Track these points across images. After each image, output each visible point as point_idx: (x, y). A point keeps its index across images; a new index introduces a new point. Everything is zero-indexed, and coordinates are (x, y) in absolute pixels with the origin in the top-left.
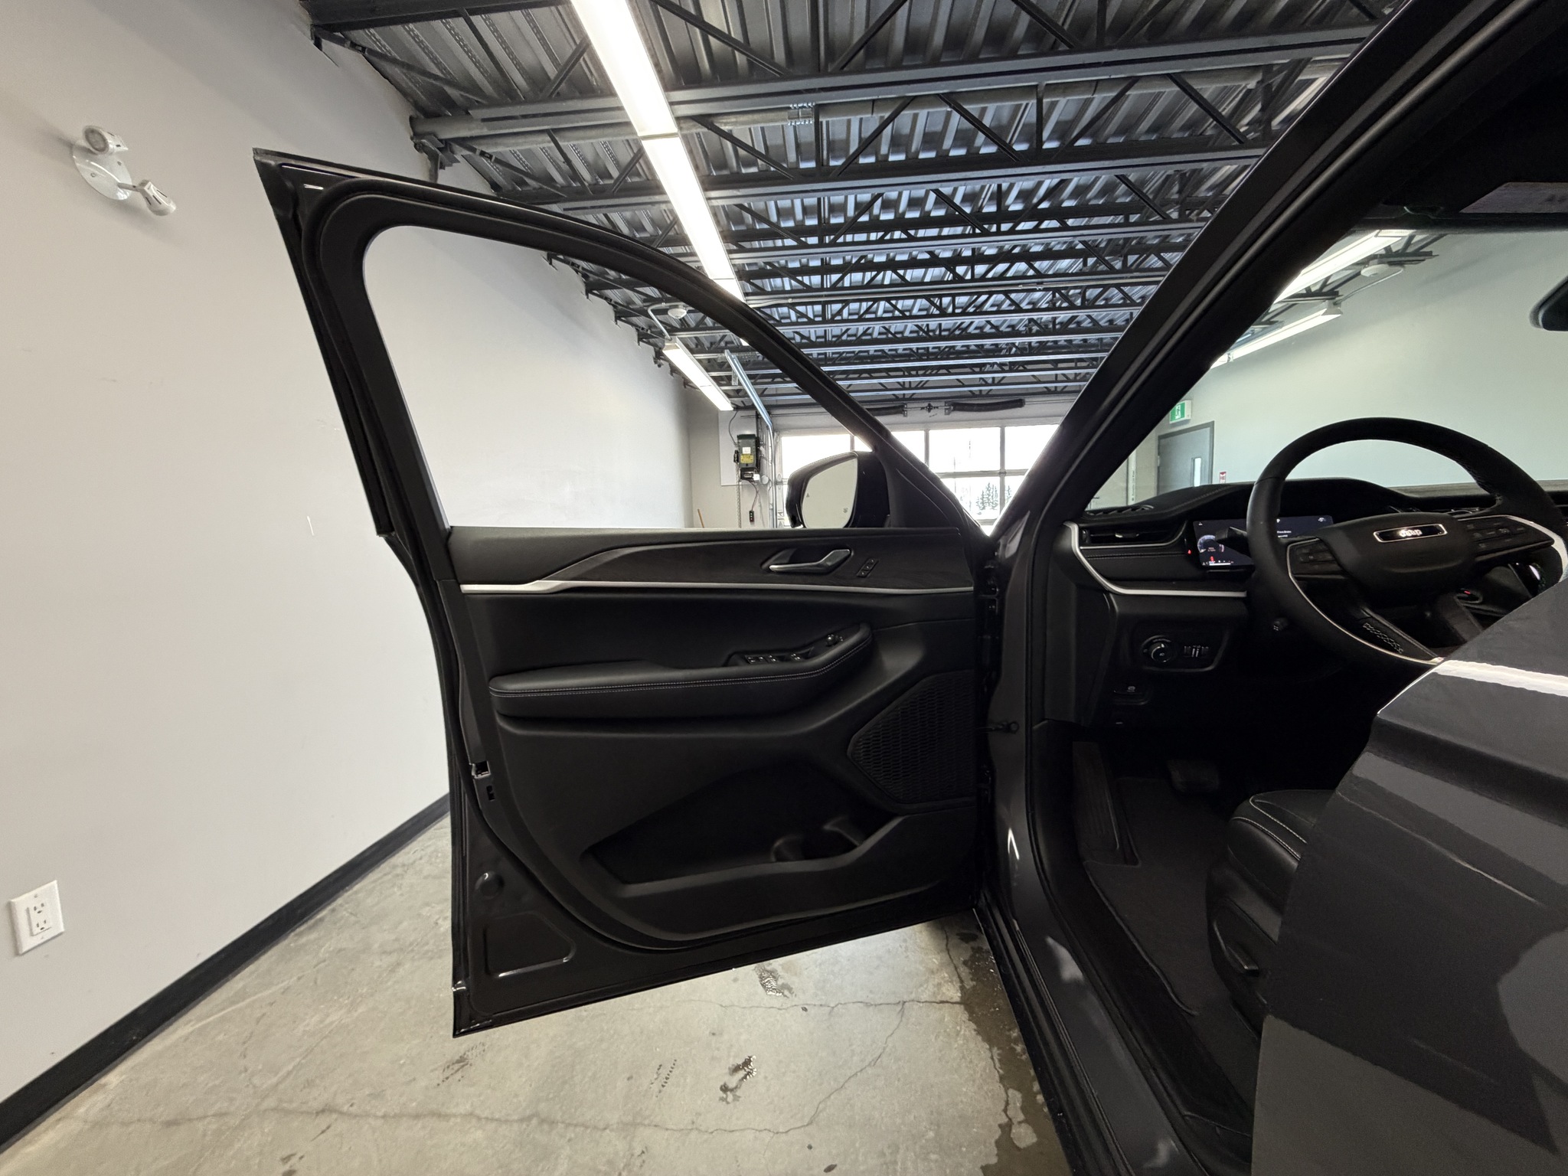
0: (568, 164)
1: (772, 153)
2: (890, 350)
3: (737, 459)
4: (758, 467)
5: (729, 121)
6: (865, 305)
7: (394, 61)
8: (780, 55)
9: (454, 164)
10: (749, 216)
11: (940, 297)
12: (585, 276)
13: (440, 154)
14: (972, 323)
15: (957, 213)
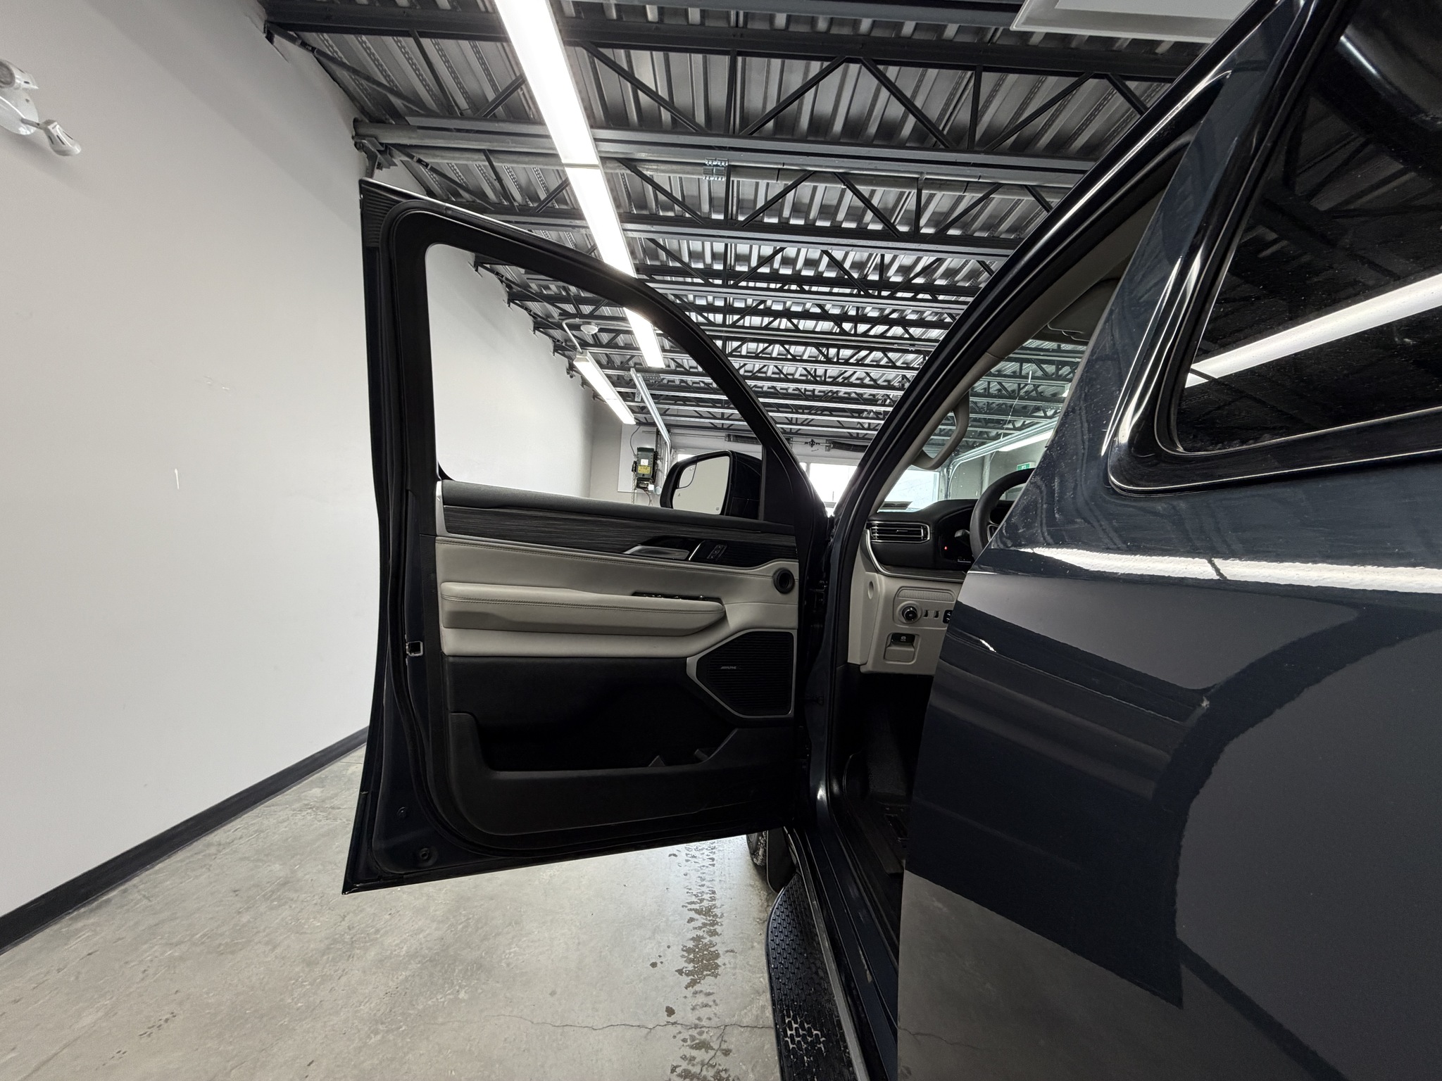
0: (498, 182)
1: (687, 202)
2: (781, 389)
3: (635, 469)
4: (653, 478)
5: (650, 167)
6: (762, 346)
7: (342, 65)
8: (700, 118)
9: (391, 167)
10: (664, 253)
11: (828, 346)
12: (508, 286)
13: (379, 156)
14: (855, 372)
15: (846, 277)
